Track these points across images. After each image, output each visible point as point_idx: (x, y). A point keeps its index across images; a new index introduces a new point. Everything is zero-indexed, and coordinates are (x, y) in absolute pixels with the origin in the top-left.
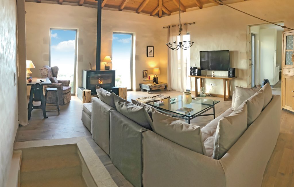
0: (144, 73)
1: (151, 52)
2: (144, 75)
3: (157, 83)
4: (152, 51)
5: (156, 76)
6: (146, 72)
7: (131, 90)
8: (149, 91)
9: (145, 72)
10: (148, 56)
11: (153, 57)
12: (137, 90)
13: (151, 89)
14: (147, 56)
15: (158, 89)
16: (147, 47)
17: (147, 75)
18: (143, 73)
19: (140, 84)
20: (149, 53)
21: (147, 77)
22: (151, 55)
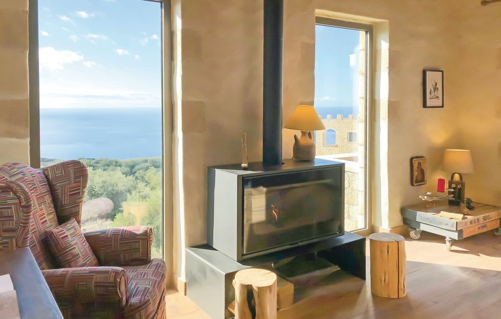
1: (436, 89)
2: (416, 173)
3: (471, 208)
4: (439, 86)
6: (419, 163)
9: (417, 162)
10: (428, 104)
11: (443, 106)
13: (460, 232)
14: (425, 106)
15: (482, 230)
16: (425, 72)
18: (412, 166)
19: (403, 211)
20: (430, 93)
21: (424, 181)
22: (436, 99)
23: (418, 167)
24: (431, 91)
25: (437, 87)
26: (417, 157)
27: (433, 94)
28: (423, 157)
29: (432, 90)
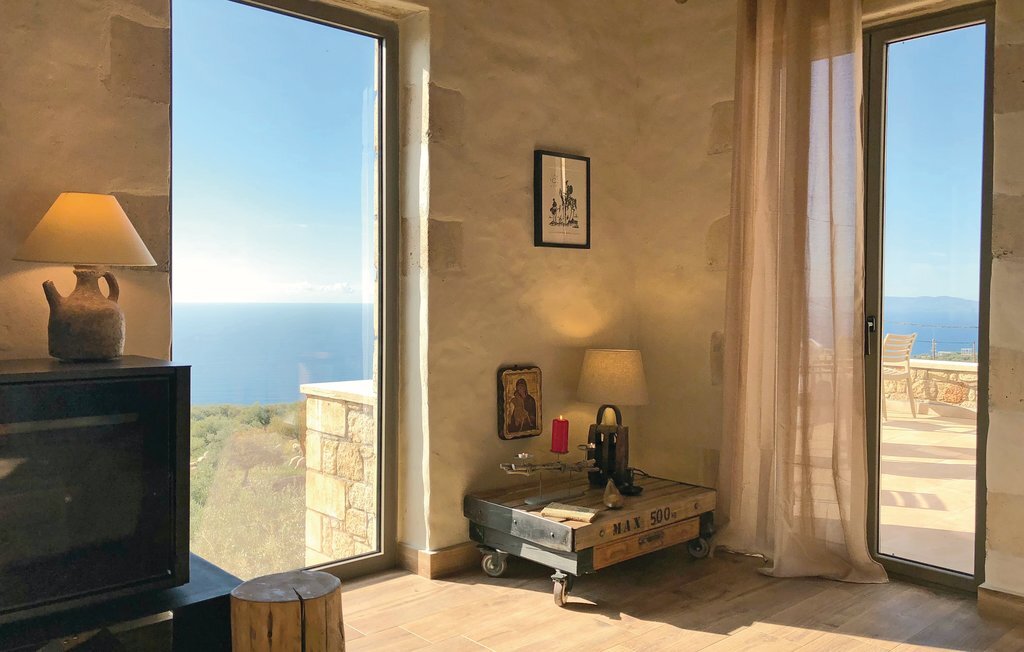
0: (511, 388)
1: (569, 202)
2: (511, 408)
3: (629, 490)
4: (579, 195)
5: (609, 414)
6: (521, 383)
7: (392, 561)
8: (571, 583)
9: (515, 379)
10: (545, 238)
11: (587, 246)
12: (445, 572)
13: (584, 557)
14: (538, 241)
15: (648, 548)
16: (538, 155)
17: (530, 405)
18: (500, 388)
19: (469, 504)
20: (554, 211)
21: (534, 427)
22: (571, 227)
23: (516, 392)
24: (555, 204)
25: (572, 196)
26: (515, 368)
27: (560, 214)
28: (529, 367)
29: (559, 202)
